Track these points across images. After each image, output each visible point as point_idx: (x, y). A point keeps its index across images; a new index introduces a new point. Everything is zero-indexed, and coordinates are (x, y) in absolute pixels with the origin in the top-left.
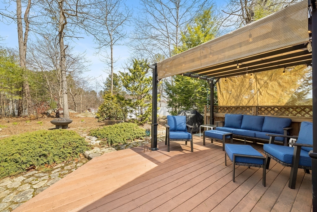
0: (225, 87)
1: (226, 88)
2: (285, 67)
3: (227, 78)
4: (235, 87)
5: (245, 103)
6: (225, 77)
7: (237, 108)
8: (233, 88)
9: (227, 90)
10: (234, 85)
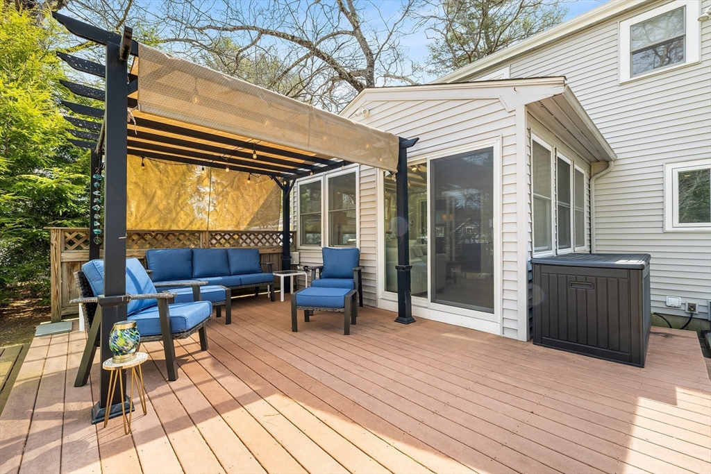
0: (138, 180)
1: (141, 185)
2: (251, 171)
3: (146, 160)
4: (165, 185)
5: (183, 224)
6: (143, 155)
7: (167, 234)
8: (161, 188)
9: (143, 188)
10: (164, 181)
